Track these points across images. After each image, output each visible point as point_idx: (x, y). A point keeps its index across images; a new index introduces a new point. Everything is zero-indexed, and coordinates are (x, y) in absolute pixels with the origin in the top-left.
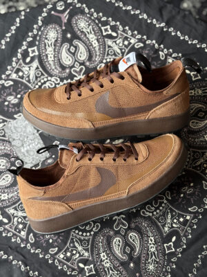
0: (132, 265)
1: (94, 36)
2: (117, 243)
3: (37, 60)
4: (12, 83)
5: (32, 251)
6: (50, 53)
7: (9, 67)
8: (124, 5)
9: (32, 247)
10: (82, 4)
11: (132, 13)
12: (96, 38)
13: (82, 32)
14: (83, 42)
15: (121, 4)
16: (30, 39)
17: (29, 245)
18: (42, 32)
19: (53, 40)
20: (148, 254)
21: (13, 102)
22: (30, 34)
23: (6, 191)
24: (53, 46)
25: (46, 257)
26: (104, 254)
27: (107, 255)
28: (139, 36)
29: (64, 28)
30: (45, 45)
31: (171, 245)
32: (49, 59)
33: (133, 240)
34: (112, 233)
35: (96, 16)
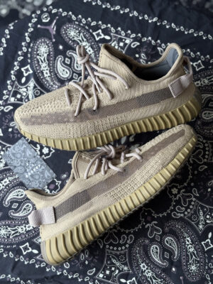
3: (32, 79)
4: (11, 108)
10: (68, 12)
15: (108, 6)
16: (20, 58)
18: (32, 48)
24: (47, 61)
26: (144, 264)
28: (134, 35)
31: (208, 242)
35: (84, 23)
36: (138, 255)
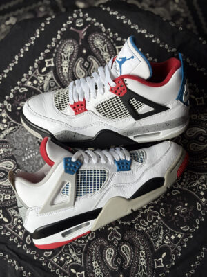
3: (52, 72)
4: (26, 90)
10: (100, 24)
15: (137, 27)
16: (47, 51)
24: (68, 60)
26: (96, 262)
28: (150, 59)
35: (112, 36)
36: (94, 253)
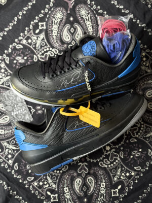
0: (85, 200)
1: (90, 23)
2: (78, 182)
5: (15, 176)
6: (55, 29)
7: (22, 34)
8: (118, 4)
9: (15, 173)
11: (123, 11)
12: (92, 25)
13: (82, 18)
14: (81, 26)
17: (13, 171)
19: (59, 20)
20: (99, 194)
21: (20, 61)
22: (42, 11)
23: (4, 128)
25: (24, 183)
27: (69, 189)
29: (69, 12)
30: (52, 23)
32: (53, 34)
33: (90, 183)
34: (75, 174)
